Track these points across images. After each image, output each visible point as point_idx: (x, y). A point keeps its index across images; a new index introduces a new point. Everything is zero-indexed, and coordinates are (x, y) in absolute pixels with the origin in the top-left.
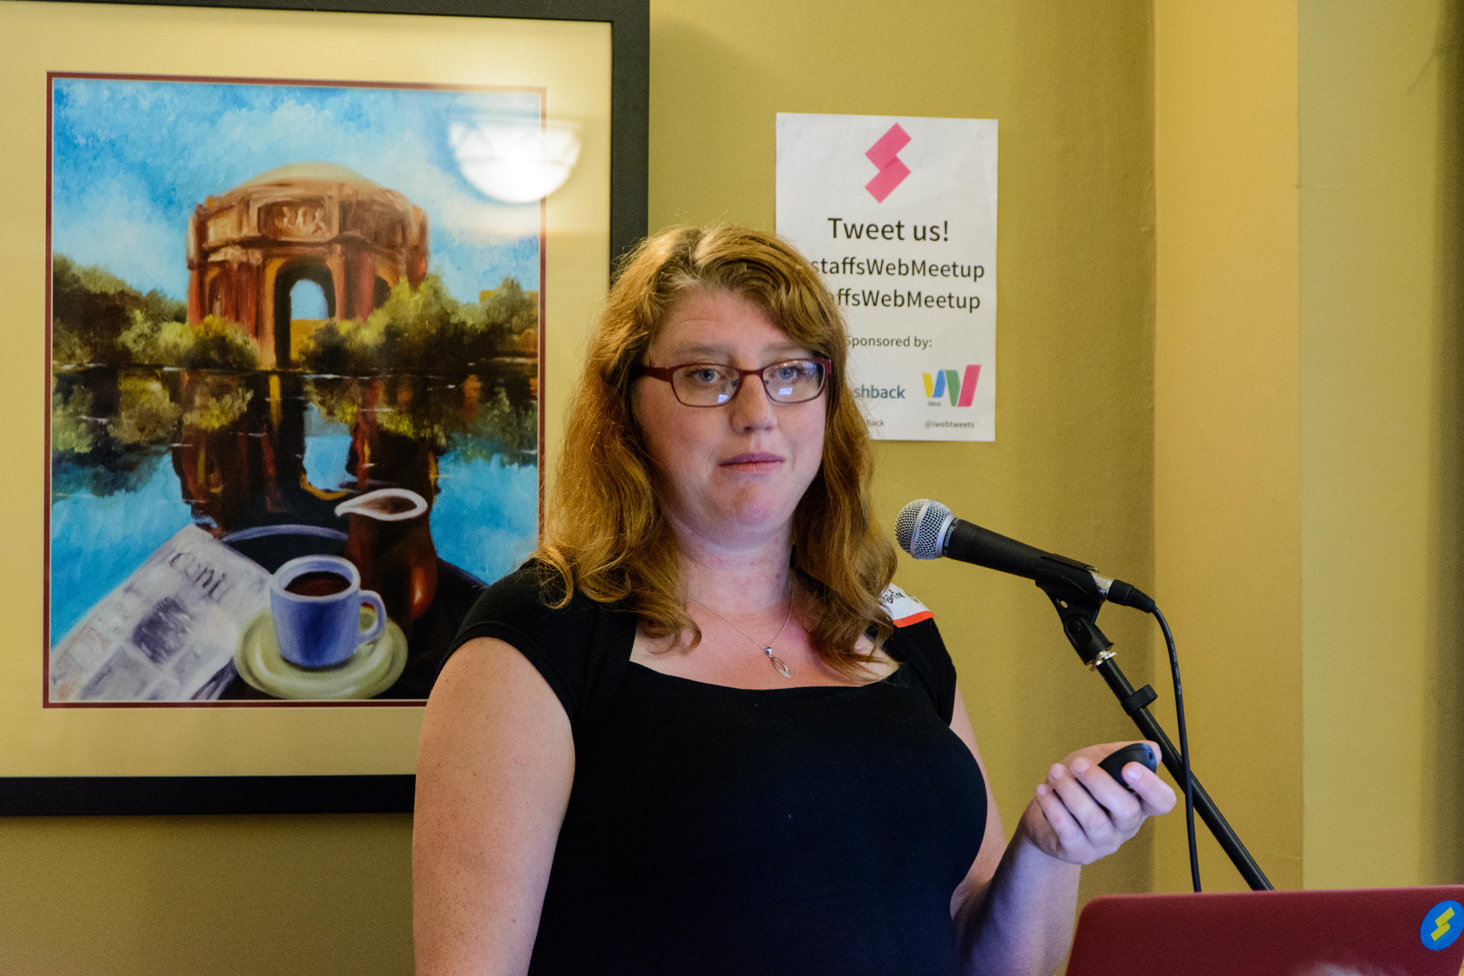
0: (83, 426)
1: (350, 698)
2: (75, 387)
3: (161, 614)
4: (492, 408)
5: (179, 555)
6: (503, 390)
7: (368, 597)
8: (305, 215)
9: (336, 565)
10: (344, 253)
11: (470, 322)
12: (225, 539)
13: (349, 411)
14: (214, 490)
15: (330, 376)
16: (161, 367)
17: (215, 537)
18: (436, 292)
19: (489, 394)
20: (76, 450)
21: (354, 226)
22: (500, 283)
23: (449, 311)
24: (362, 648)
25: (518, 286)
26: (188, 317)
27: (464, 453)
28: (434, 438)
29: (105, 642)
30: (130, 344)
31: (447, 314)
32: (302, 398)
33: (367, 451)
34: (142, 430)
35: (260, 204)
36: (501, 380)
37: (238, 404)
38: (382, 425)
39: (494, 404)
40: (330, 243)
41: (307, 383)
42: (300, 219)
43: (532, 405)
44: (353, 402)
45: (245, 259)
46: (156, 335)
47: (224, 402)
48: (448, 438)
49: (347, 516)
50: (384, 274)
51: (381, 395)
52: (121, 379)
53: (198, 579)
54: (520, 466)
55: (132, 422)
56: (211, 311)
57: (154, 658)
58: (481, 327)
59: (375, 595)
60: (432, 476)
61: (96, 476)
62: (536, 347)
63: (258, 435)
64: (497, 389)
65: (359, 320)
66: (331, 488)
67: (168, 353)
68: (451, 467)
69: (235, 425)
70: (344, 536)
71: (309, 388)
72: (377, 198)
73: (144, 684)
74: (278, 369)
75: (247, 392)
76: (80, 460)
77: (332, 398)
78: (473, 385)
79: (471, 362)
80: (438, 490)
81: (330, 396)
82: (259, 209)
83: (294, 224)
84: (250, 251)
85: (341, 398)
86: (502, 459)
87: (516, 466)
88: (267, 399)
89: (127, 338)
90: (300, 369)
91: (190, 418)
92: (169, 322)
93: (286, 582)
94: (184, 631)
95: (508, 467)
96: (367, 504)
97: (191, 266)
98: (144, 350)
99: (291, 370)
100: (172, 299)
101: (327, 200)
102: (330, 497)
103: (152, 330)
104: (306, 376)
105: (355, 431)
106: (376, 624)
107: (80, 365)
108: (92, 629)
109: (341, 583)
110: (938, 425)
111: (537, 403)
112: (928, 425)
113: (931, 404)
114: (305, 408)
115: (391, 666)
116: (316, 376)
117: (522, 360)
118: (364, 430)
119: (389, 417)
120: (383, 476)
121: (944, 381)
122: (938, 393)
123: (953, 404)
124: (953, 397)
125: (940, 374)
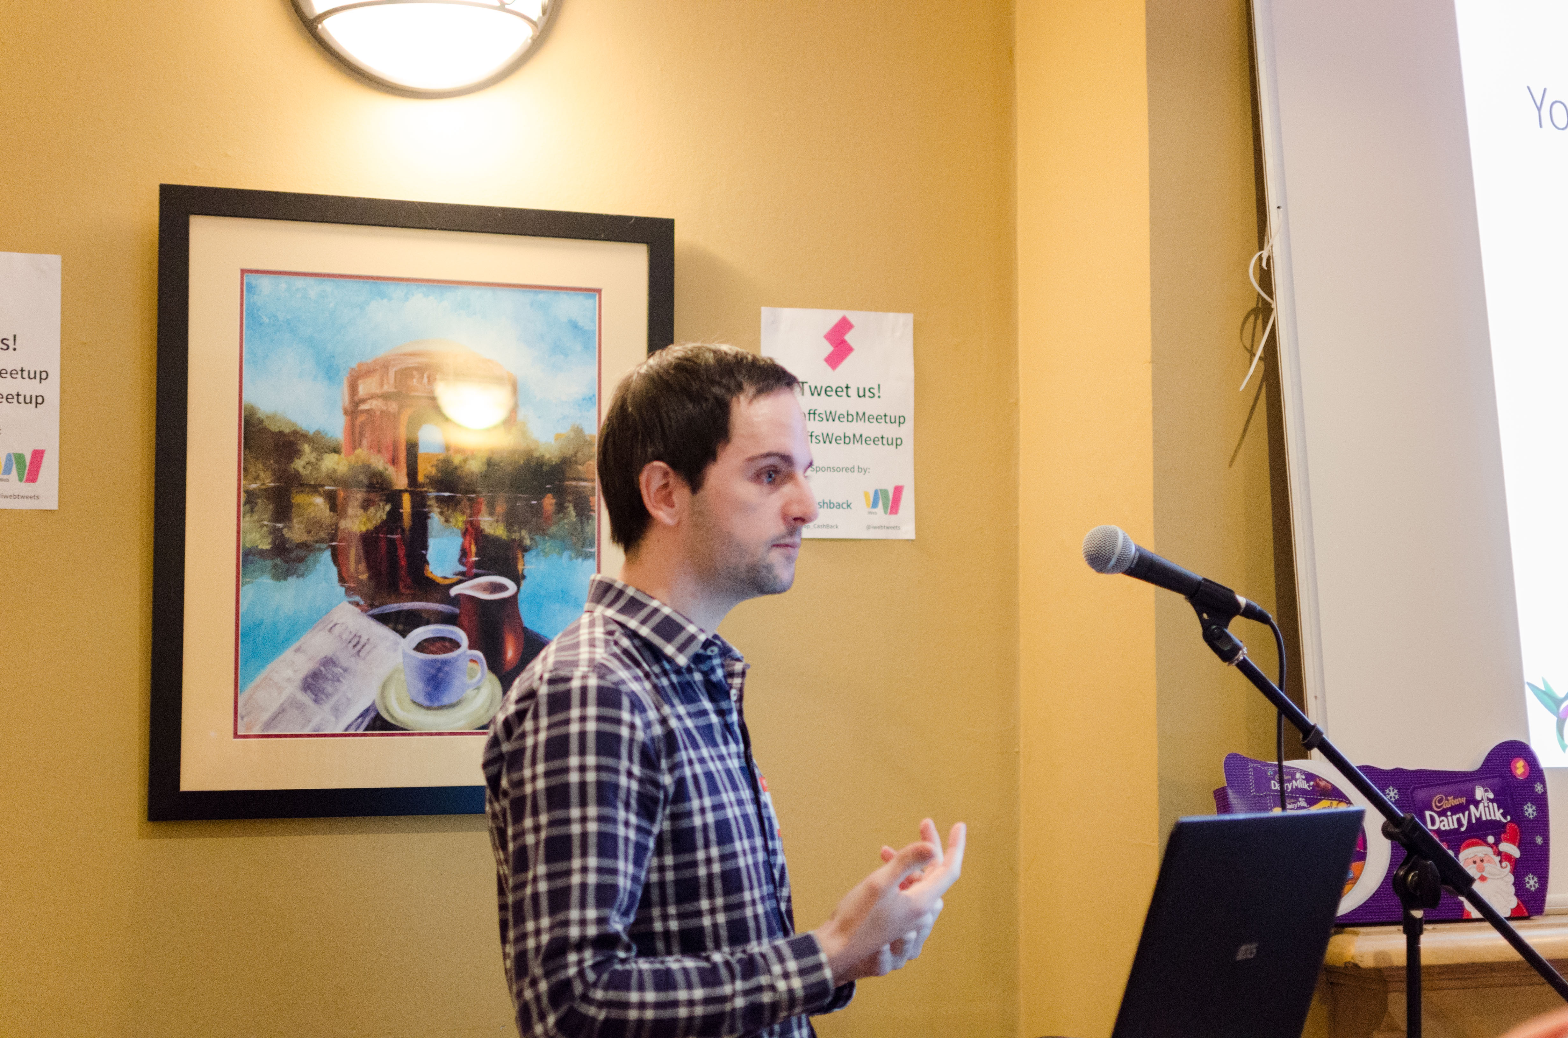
0: (265, 529)
1: (460, 729)
2: (259, 501)
3: (322, 668)
4: (564, 518)
5: (335, 625)
6: (571, 505)
7: (474, 656)
8: (429, 377)
9: (452, 632)
11: (547, 456)
12: (370, 613)
13: (460, 520)
14: (361, 577)
15: (447, 494)
16: (323, 486)
17: (362, 611)
18: (523, 434)
19: (561, 508)
20: (260, 547)
22: (569, 428)
23: (533, 447)
24: (470, 692)
25: (582, 430)
26: (343, 450)
27: (543, 551)
28: (521, 539)
29: (280, 689)
30: (300, 469)
31: (532, 450)
32: (426, 510)
33: (473, 549)
34: (309, 532)
35: (395, 369)
36: (570, 498)
37: (380, 513)
38: (484, 530)
39: (565, 514)
41: (430, 499)
42: (425, 379)
43: (591, 516)
44: (464, 513)
45: (385, 408)
46: (320, 463)
47: (369, 512)
48: (532, 539)
49: (458, 596)
51: (484, 508)
52: (293, 495)
53: (350, 642)
54: (583, 560)
55: (302, 526)
56: (360, 446)
57: (316, 701)
58: (555, 460)
59: (479, 654)
60: (520, 567)
61: (275, 566)
63: (394, 537)
64: (567, 504)
66: (447, 576)
67: (329, 476)
68: (534, 560)
69: (377, 529)
70: (457, 610)
71: (431, 502)
73: (309, 721)
74: (409, 489)
75: (386, 504)
76: (262, 554)
77: (448, 510)
78: (549, 502)
79: (548, 484)
80: (524, 577)
81: (446, 509)
82: (396, 372)
83: (420, 383)
84: (389, 403)
85: (454, 510)
88: (401, 511)
89: (298, 465)
90: (425, 489)
91: (344, 524)
92: (329, 453)
93: (414, 645)
94: (338, 681)
96: (473, 588)
97: (346, 413)
98: (311, 474)
100: (332, 437)
101: (445, 367)
102: (447, 582)
103: (317, 459)
104: (429, 494)
105: (465, 534)
106: (479, 675)
107: (263, 484)
108: (270, 679)
109: (455, 645)
110: (875, 528)
111: (596, 515)
112: (868, 527)
113: (870, 513)
114: (428, 518)
115: (490, 706)
116: (435, 494)
117: (584, 484)
118: (472, 533)
119: (490, 524)
120: (486, 567)
121: (877, 497)
122: (875, 505)
123: (886, 512)
124: (885, 508)
125: (876, 492)
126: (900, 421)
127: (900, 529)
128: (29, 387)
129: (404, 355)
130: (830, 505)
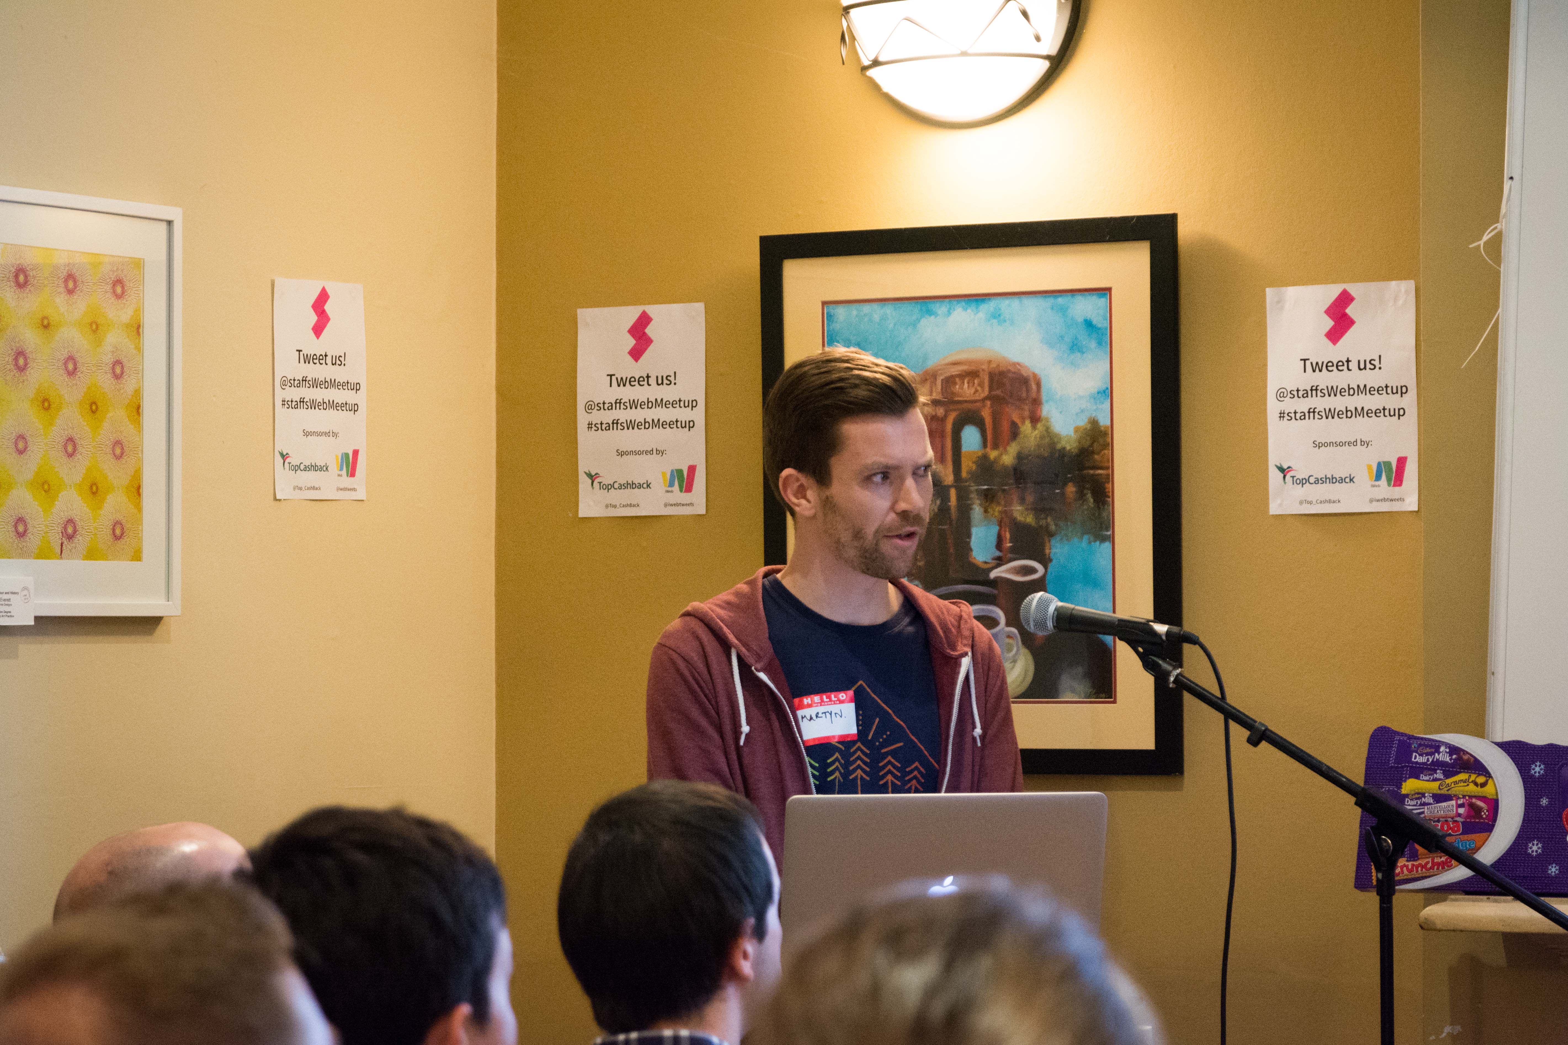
4: (1082, 505)
6: (1089, 492)
7: (1010, 632)
8: (968, 383)
9: (991, 611)
10: (992, 407)
11: (1068, 448)
13: (996, 511)
15: (985, 487)
18: (1047, 429)
19: (1081, 495)
21: (998, 388)
22: (1086, 420)
23: (1056, 440)
25: (1096, 421)
27: (1066, 535)
28: (1048, 525)
31: (1055, 443)
32: (969, 502)
33: (1008, 535)
35: (942, 378)
36: (1088, 486)
38: (1016, 518)
39: (1083, 501)
40: (984, 400)
41: (972, 492)
42: (966, 385)
43: (1107, 501)
44: (999, 504)
45: (934, 413)
48: (1056, 525)
49: (997, 578)
50: (1015, 418)
51: (1015, 498)
58: (1075, 451)
59: (1014, 630)
60: (1047, 551)
62: (1108, 463)
63: (944, 527)
64: (1085, 491)
65: (1001, 449)
66: (987, 561)
68: (1058, 545)
70: (995, 592)
71: (973, 496)
72: (1010, 368)
74: (954, 484)
77: (987, 502)
79: (1070, 474)
80: (1051, 560)
81: (985, 501)
82: (942, 381)
83: (962, 388)
84: (937, 408)
85: (992, 501)
86: (1089, 539)
87: (1098, 543)
88: (949, 504)
90: (968, 483)
95: (1093, 543)
96: (1008, 571)
99: (962, 484)
101: (982, 373)
102: (986, 566)
104: (971, 488)
105: (1001, 523)
106: (1015, 649)
109: (995, 623)
110: (1378, 501)
111: (1110, 500)
112: (1371, 501)
113: (1373, 486)
114: (971, 509)
115: (1024, 678)
116: (976, 488)
117: (1100, 472)
118: (1006, 522)
119: (1021, 513)
120: (1019, 552)
121: (1382, 469)
122: (1378, 477)
123: (1389, 485)
124: (1389, 480)
125: (1379, 464)
126: (1402, 391)
127: (1404, 501)
128: (683, 414)
129: (948, 364)
130: (1333, 480)
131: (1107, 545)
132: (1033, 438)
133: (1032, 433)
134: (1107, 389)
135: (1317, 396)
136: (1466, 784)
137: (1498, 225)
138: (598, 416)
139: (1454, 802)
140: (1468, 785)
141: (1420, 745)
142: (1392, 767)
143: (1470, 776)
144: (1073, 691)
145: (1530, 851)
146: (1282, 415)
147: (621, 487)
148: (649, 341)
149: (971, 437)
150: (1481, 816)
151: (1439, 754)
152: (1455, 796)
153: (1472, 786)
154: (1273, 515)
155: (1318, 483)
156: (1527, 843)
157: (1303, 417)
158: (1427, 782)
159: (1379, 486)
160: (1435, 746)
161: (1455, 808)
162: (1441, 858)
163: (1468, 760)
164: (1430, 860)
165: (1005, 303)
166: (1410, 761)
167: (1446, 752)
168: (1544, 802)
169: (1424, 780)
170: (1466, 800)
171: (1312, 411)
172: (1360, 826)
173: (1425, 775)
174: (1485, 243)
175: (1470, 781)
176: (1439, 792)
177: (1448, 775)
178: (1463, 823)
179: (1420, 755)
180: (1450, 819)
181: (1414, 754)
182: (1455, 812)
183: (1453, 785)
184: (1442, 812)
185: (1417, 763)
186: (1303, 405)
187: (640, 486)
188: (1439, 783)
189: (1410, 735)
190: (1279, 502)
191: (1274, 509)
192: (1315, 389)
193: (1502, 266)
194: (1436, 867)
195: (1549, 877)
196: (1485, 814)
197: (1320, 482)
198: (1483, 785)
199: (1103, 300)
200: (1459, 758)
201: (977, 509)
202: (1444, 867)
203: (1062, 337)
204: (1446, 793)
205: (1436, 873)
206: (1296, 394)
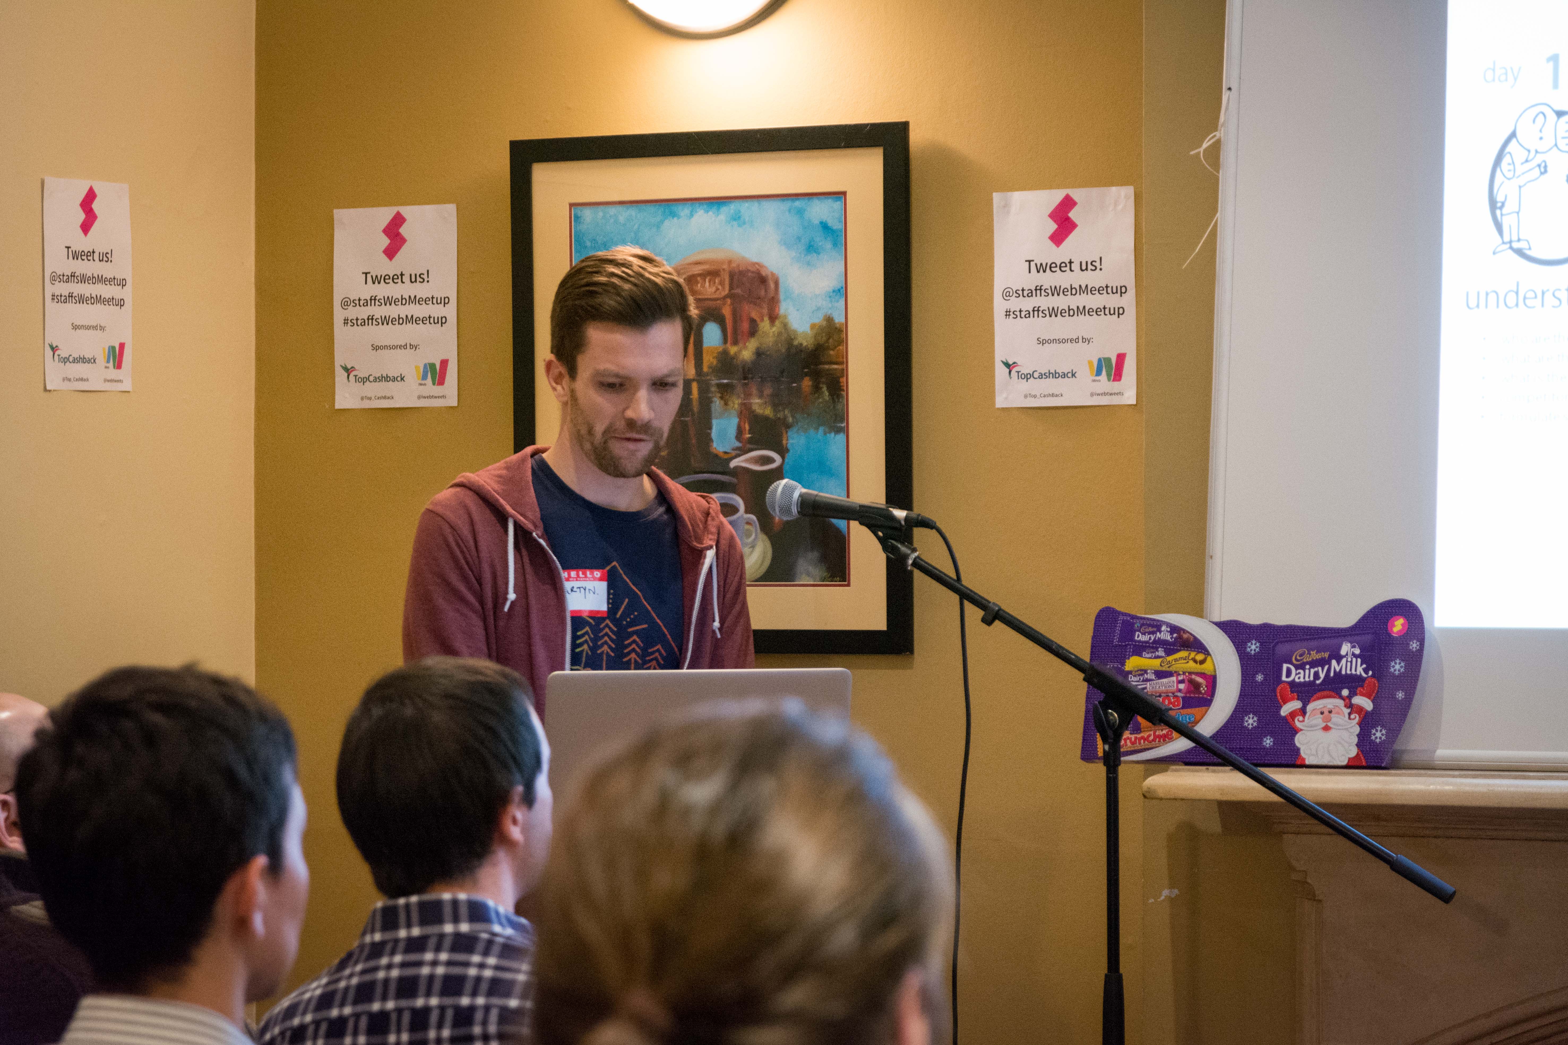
4: (818, 398)
6: (825, 386)
7: (749, 518)
8: (710, 282)
9: (731, 499)
10: (732, 304)
11: (805, 344)
13: (736, 403)
15: (725, 381)
18: (785, 325)
19: (817, 388)
21: (738, 287)
22: (822, 318)
23: (793, 337)
25: (832, 319)
27: (802, 427)
28: (785, 418)
31: (792, 339)
32: (710, 395)
33: (747, 427)
36: (823, 380)
38: (755, 410)
39: (819, 395)
40: (724, 298)
41: (713, 386)
42: (707, 284)
43: (841, 394)
44: (739, 397)
48: (793, 417)
49: (736, 468)
50: (754, 315)
51: (754, 391)
58: (811, 347)
59: (753, 517)
60: (784, 442)
62: (843, 358)
63: (687, 419)
64: (821, 385)
65: (741, 345)
66: (727, 451)
68: (795, 436)
70: (734, 480)
71: (713, 389)
72: (750, 268)
74: (696, 378)
77: (727, 395)
79: (806, 369)
80: (788, 450)
81: (725, 394)
83: (704, 287)
85: (731, 394)
86: (824, 429)
87: (833, 434)
88: (691, 397)
90: (709, 377)
95: (828, 435)
96: (746, 461)
99: (703, 378)
101: (722, 272)
102: (726, 457)
104: (712, 382)
105: (740, 415)
106: (754, 535)
109: (735, 510)
110: (1098, 395)
111: (844, 393)
112: (1092, 395)
113: (1094, 381)
114: (712, 402)
115: (763, 562)
116: (717, 382)
117: (835, 366)
118: (746, 413)
119: (760, 405)
120: (757, 442)
121: (1101, 366)
122: (1099, 373)
123: (1109, 380)
124: (1109, 375)
125: (1100, 360)
126: (1122, 291)
127: (1123, 395)
128: (437, 311)
129: (690, 264)
130: (1055, 375)
131: (841, 437)
132: (771, 334)
133: (771, 329)
134: (842, 288)
135: (1041, 296)
136: (1186, 661)
137: (1217, 134)
138: (353, 312)
139: (1174, 679)
140: (1188, 662)
141: (1142, 625)
142: (1116, 646)
143: (1190, 653)
144: (808, 574)
145: (1246, 724)
146: (1008, 314)
147: (376, 380)
148: (403, 241)
149: (712, 334)
150: (1201, 693)
151: (1160, 634)
152: (1175, 672)
153: (1191, 664)
154: (998, 409)
155: (1042, 378)
156: (1243, 717)
157: (1028, 315)
158: (1148, 659)
159: (1099, 381)
160: (1157, 626)
161: (1175, 684)
162: (1162, 730)
163: (1188, 640)
164: (1152, 733)
165: (745, 206)
166: (1132, 640)
167: (1167, 631)
168: (1260, 678)
169: (1146, 658)
170: (1186, 676)
171: (1036, 310)
172: (1086, 700)
173: (1148, 653)
174: (1205, 150)
175: (1190, 658)
176: (1161, 669)
177: (1169, 652)
178: (1183, 698)
179: (1142, 634)
180: (1170, 694)
181: (1137, 633)
182: (1175, 687)
183: (1173, 663)
184: (1164, 687)
185: (1140, 641)
186: (1028, 304)
187: (394, 379)
188: (1161, 660)
189: (1133, 615)
190: (1004, 395)
191: (1000, 402)
192: (1039, 289)
193: (1221, 171)
194: (1157, 740)
195: (1265, 748)
196: (1204, 689)
197: (1044, 376)
198: (1202, 662)
199: (839, 203)
200: (1180, 637)
201: (718, 403)
202: (1166, 739)
203: (799, 239)
204: (1168, 669)
205: (1157, 745)
206: (1021, 293)
